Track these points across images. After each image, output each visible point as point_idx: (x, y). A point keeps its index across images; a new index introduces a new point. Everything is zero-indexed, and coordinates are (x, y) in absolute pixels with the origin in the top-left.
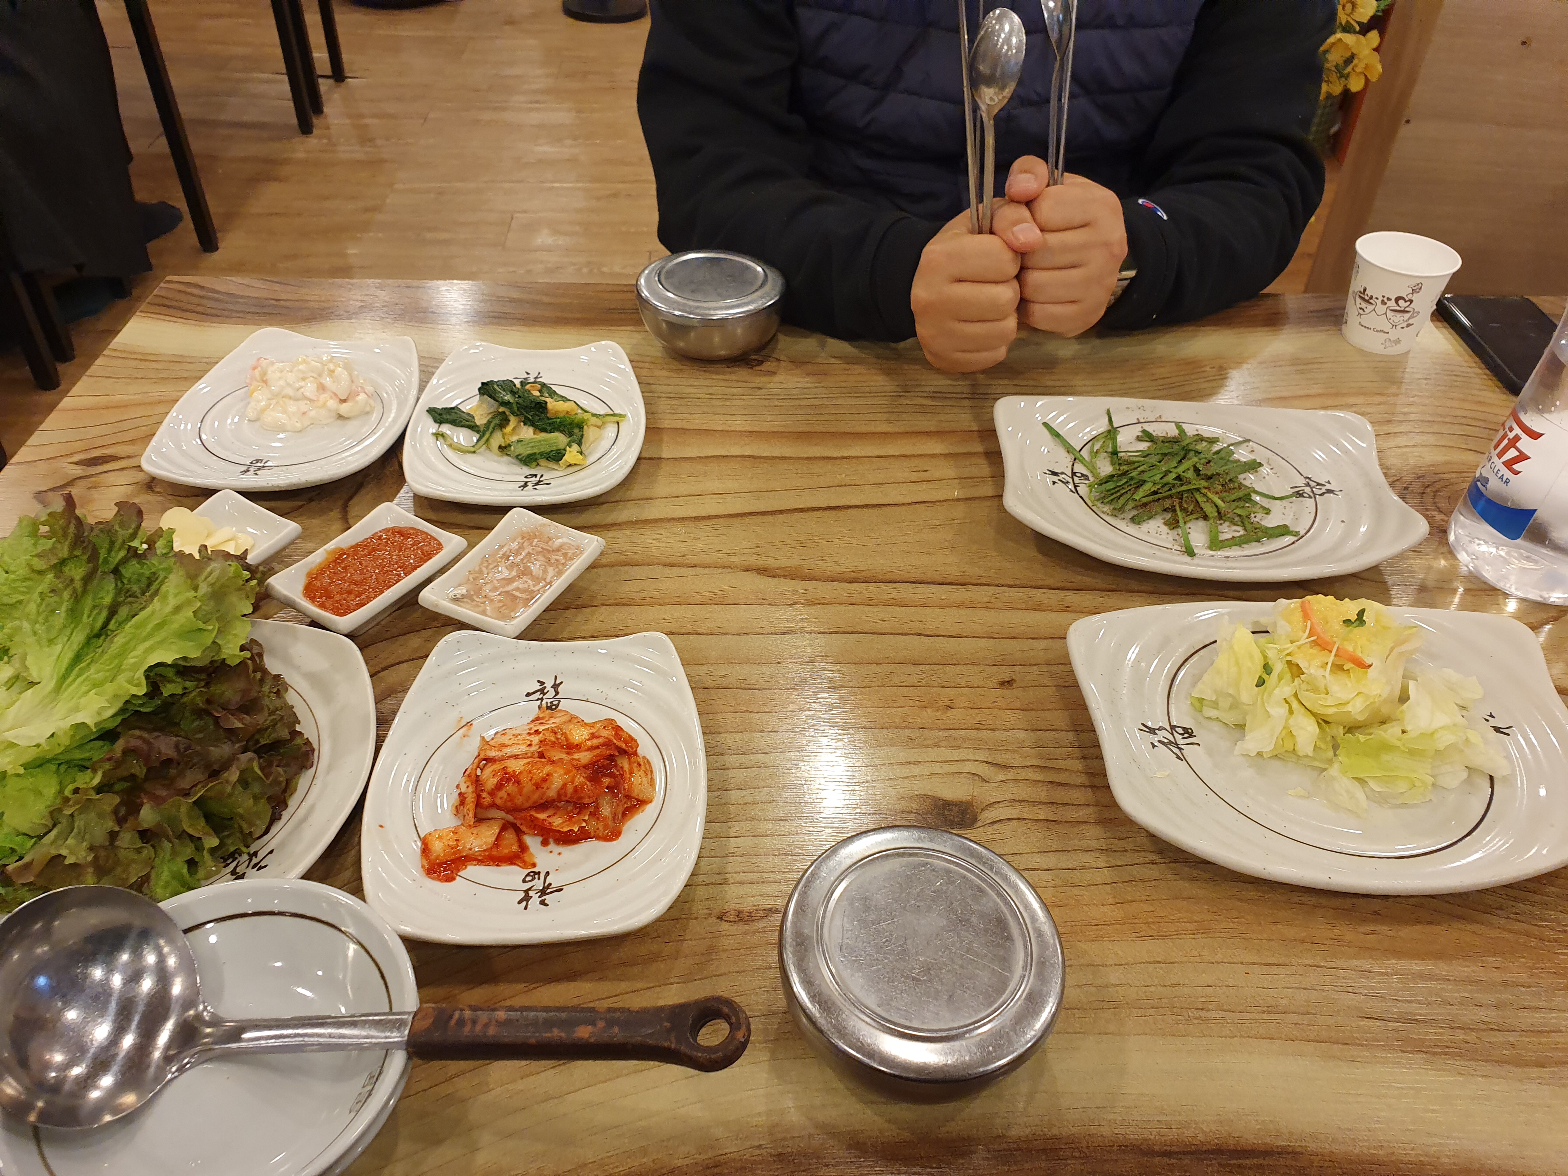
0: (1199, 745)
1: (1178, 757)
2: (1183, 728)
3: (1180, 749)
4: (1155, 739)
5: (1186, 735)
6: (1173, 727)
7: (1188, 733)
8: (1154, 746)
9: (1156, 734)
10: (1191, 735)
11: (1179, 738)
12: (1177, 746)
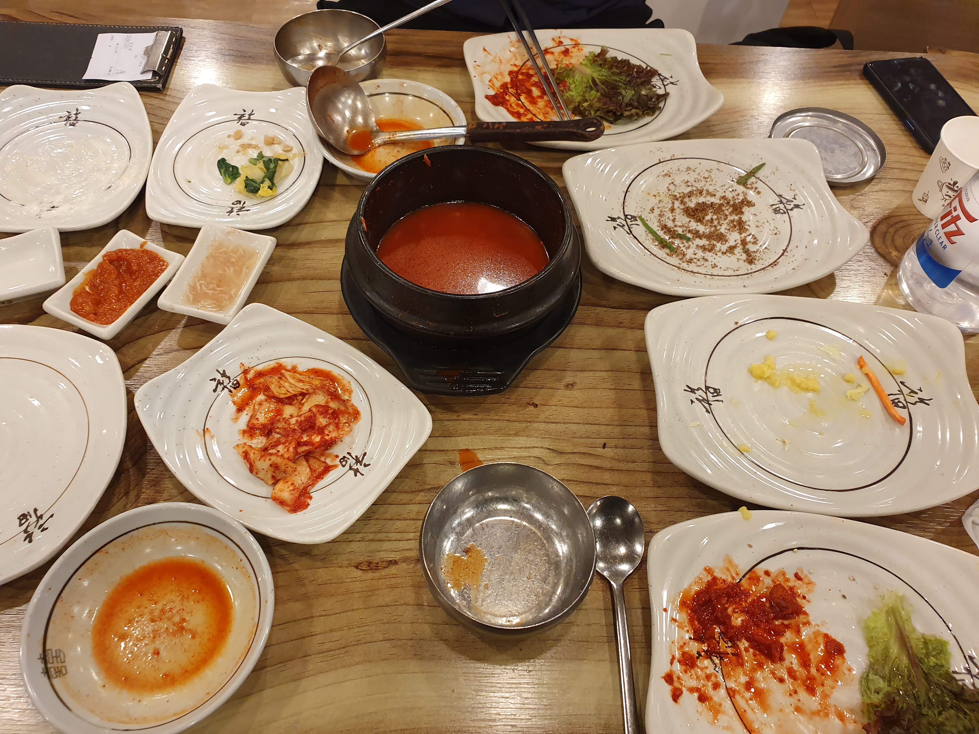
0: (722, 401)
1: (707, 411)
2: (714, 389)
3: (710, 404)
4: (693, 396)
5: (715, 394)
6: (707, 388)
7: (716, 392)
8: (692, 402)
9: (695, 393)
10: (718, 395)
11: (710, 395)
12: (708, 402)
